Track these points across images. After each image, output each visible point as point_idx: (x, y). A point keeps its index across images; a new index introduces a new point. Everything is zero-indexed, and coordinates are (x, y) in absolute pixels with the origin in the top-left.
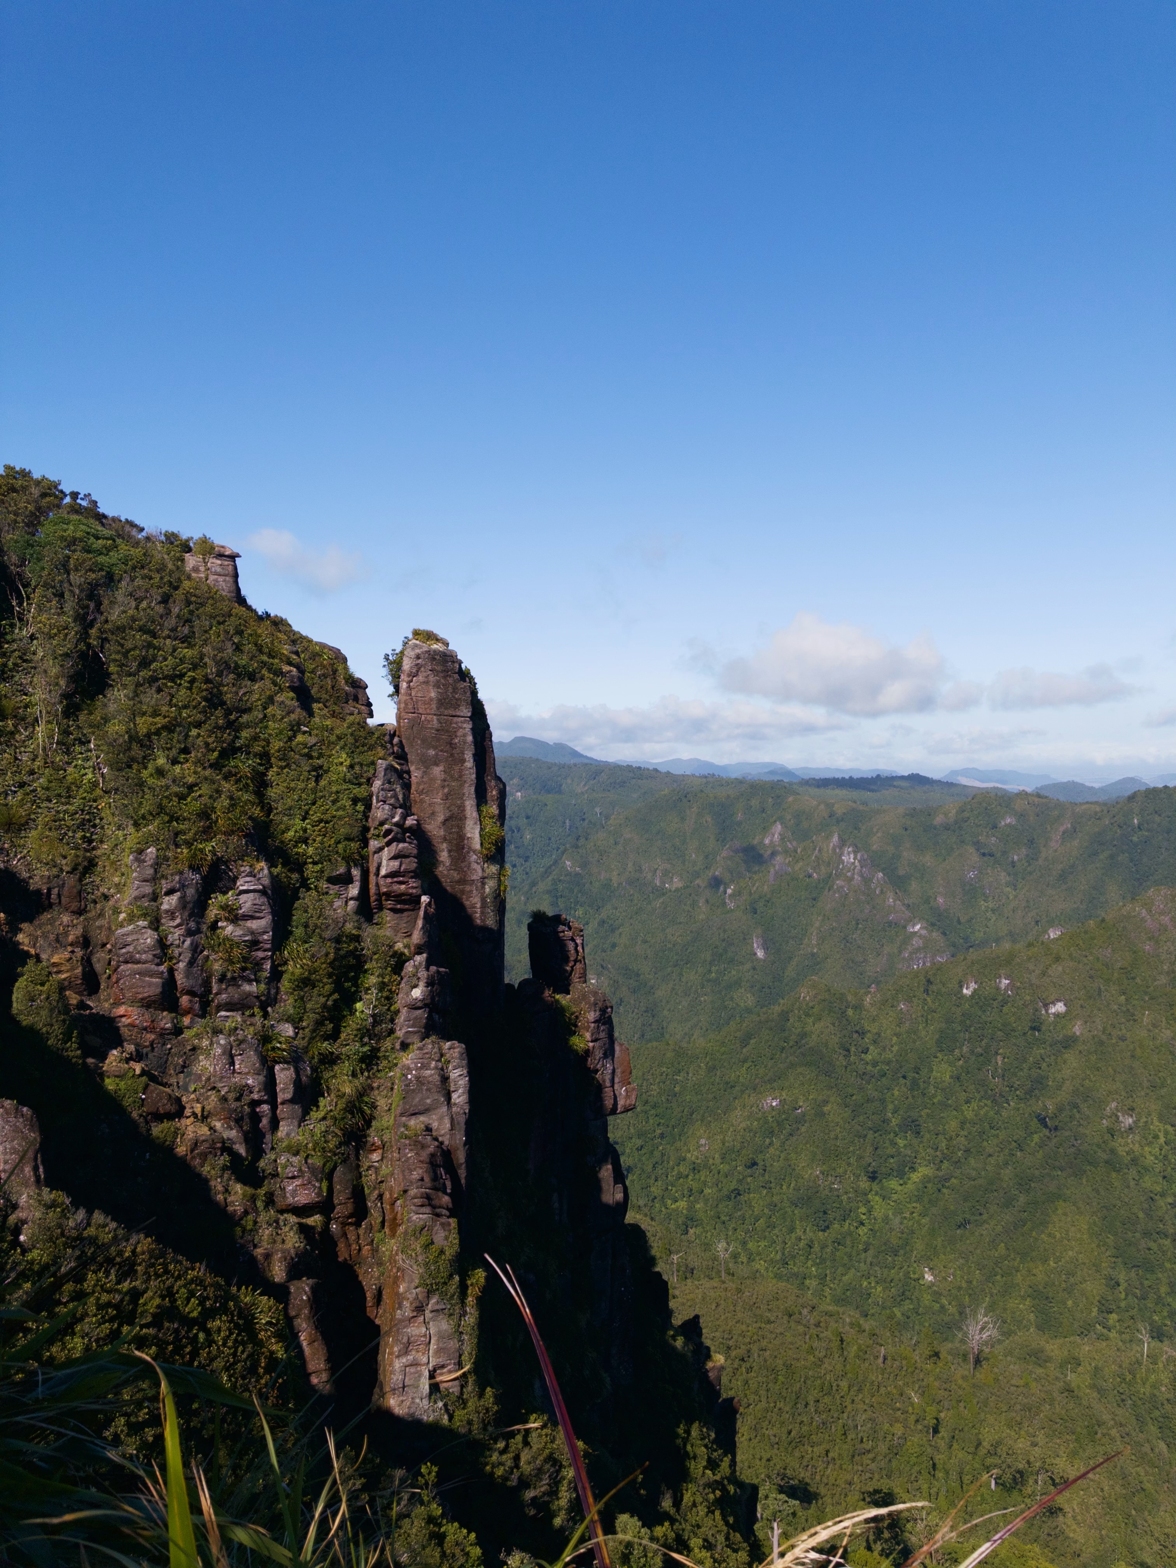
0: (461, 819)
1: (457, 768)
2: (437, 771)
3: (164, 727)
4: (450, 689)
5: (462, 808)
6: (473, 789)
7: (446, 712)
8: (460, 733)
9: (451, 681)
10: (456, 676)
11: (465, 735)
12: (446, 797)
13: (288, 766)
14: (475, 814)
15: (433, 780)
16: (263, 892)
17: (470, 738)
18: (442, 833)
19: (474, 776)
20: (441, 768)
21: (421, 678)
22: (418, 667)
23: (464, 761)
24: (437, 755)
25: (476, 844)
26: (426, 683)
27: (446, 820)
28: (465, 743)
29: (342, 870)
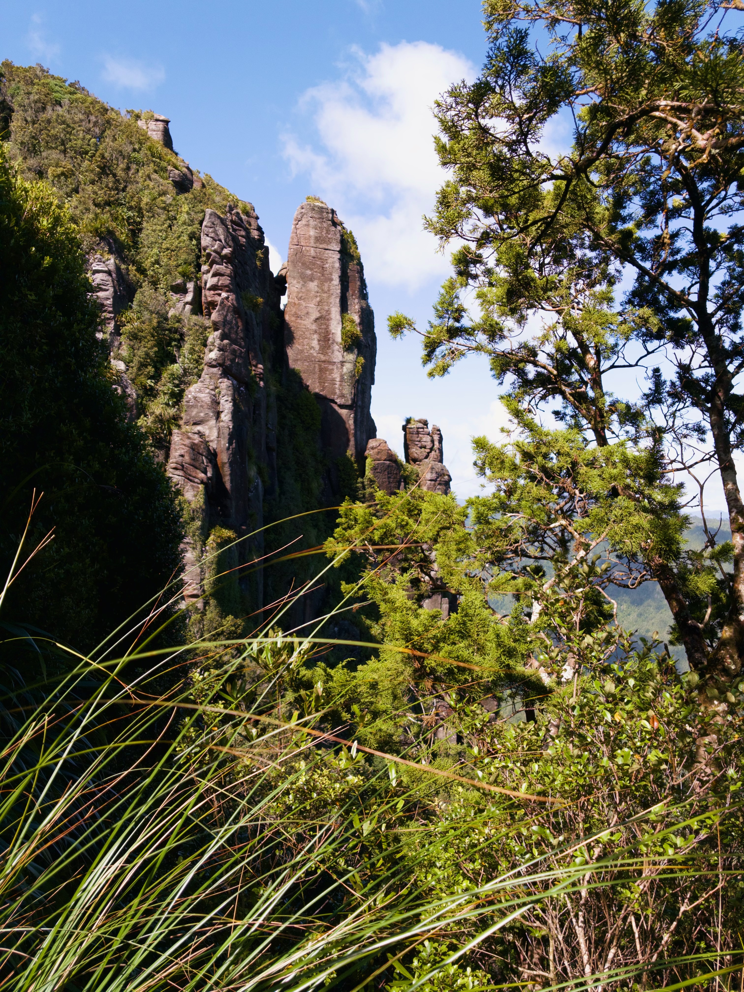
0: (328, 320)
1: (326, 285)
2: (313, 286)
3: (63, 174)
4: (325, 231)
5: (328, 312)
6: (338, 300)
7: (321, 246)
8: (330, 261)
9: (325, 225)
10: (330, 222)
11: (333, 263)
12: (319, 304)
13: (153, 216)
14: (339, 317)
15: (309, 291)
16: (109, 273)
17: (337, 265)
18: (314, 327)
19: (339, 291)
20: (316, 283)
21: (303, 222)
22: (302, 214)
23: (331, 280)
24: (312, 274)
25: (339, 338)
26: (308, 225)
27: (317, 319)
28: (333, 267)
29: (179, 281)
